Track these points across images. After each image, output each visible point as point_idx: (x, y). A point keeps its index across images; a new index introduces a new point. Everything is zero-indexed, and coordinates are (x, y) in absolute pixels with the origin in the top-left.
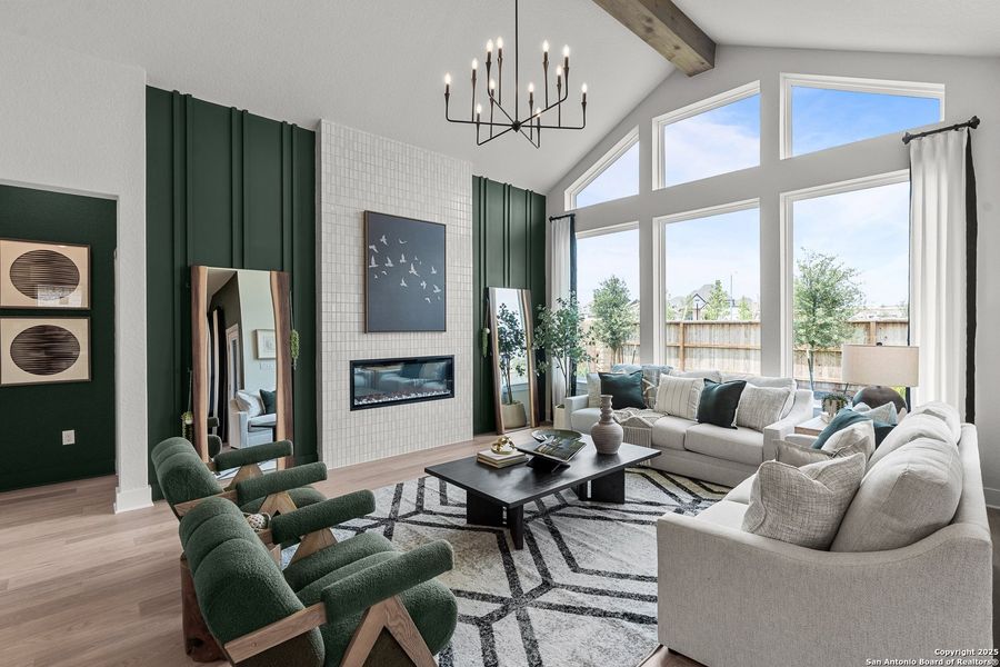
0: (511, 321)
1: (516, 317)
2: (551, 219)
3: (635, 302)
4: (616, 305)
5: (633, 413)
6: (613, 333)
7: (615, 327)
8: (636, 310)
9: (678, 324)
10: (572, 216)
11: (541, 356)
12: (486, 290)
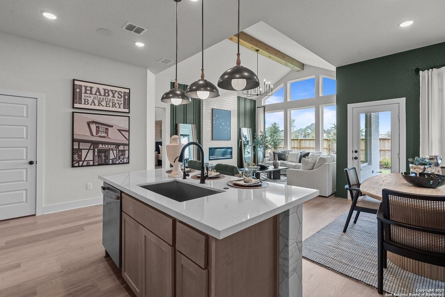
0: (245, 138)
1: (247, 136)
2: (258, 107)
3: (282, 131)
4: (275, 133)
5: (282, 161)
6: (274, 143)
7: (275, 141)
8: (282, 134)
9: (298, 140)
10: (264, 107)
11: (254, 148)
12: (240, 128)
